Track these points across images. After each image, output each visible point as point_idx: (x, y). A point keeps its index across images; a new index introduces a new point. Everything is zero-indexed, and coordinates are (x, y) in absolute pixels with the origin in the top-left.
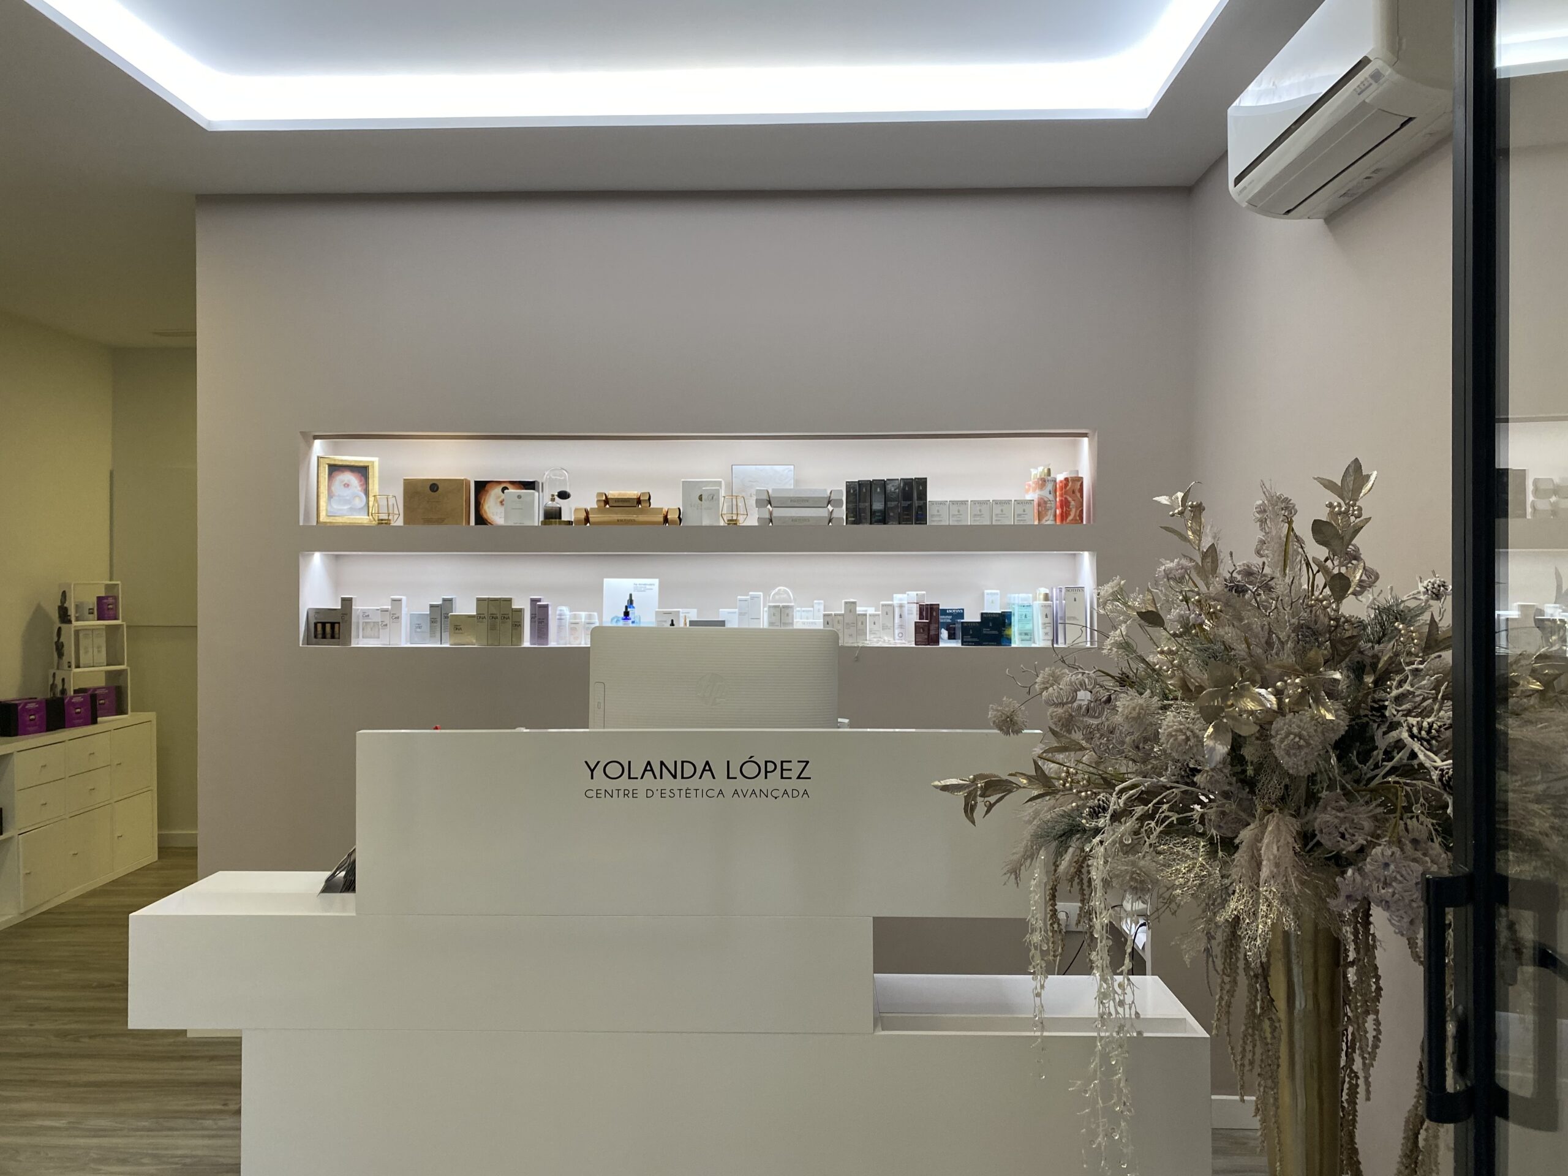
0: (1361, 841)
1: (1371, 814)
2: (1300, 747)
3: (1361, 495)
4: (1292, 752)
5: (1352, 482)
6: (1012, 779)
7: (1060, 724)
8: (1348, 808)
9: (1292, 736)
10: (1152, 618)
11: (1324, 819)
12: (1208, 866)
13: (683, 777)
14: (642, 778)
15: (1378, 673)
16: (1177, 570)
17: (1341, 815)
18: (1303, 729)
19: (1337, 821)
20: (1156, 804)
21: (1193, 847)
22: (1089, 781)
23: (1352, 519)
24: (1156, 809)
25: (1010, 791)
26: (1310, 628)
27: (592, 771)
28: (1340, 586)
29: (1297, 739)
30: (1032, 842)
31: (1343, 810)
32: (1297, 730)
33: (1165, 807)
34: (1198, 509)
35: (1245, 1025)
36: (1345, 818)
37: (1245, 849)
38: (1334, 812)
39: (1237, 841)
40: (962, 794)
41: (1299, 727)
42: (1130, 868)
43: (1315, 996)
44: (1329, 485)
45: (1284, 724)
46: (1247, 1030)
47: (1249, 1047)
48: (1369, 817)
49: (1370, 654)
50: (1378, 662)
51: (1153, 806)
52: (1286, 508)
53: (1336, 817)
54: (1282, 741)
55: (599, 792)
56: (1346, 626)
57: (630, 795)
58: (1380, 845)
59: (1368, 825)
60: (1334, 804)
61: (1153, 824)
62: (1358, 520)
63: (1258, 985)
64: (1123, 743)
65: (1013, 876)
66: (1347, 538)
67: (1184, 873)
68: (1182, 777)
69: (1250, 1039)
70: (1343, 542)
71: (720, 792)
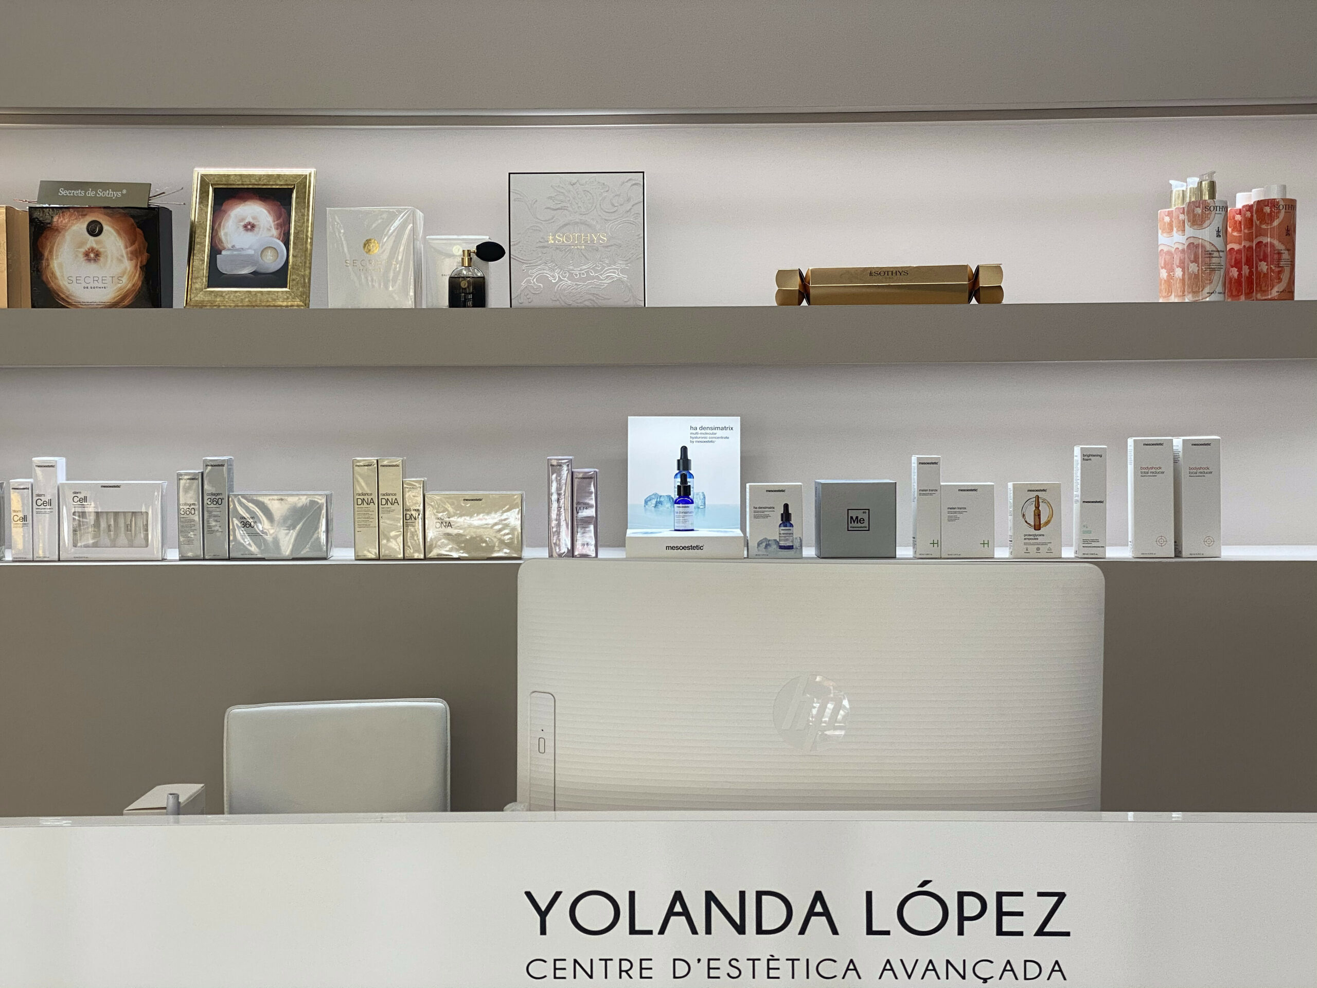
13: (760, 931)
14: (662, 931)
27: (543, 915)
55: (559, 964)
57: (635, 972)
71: (852, 966)
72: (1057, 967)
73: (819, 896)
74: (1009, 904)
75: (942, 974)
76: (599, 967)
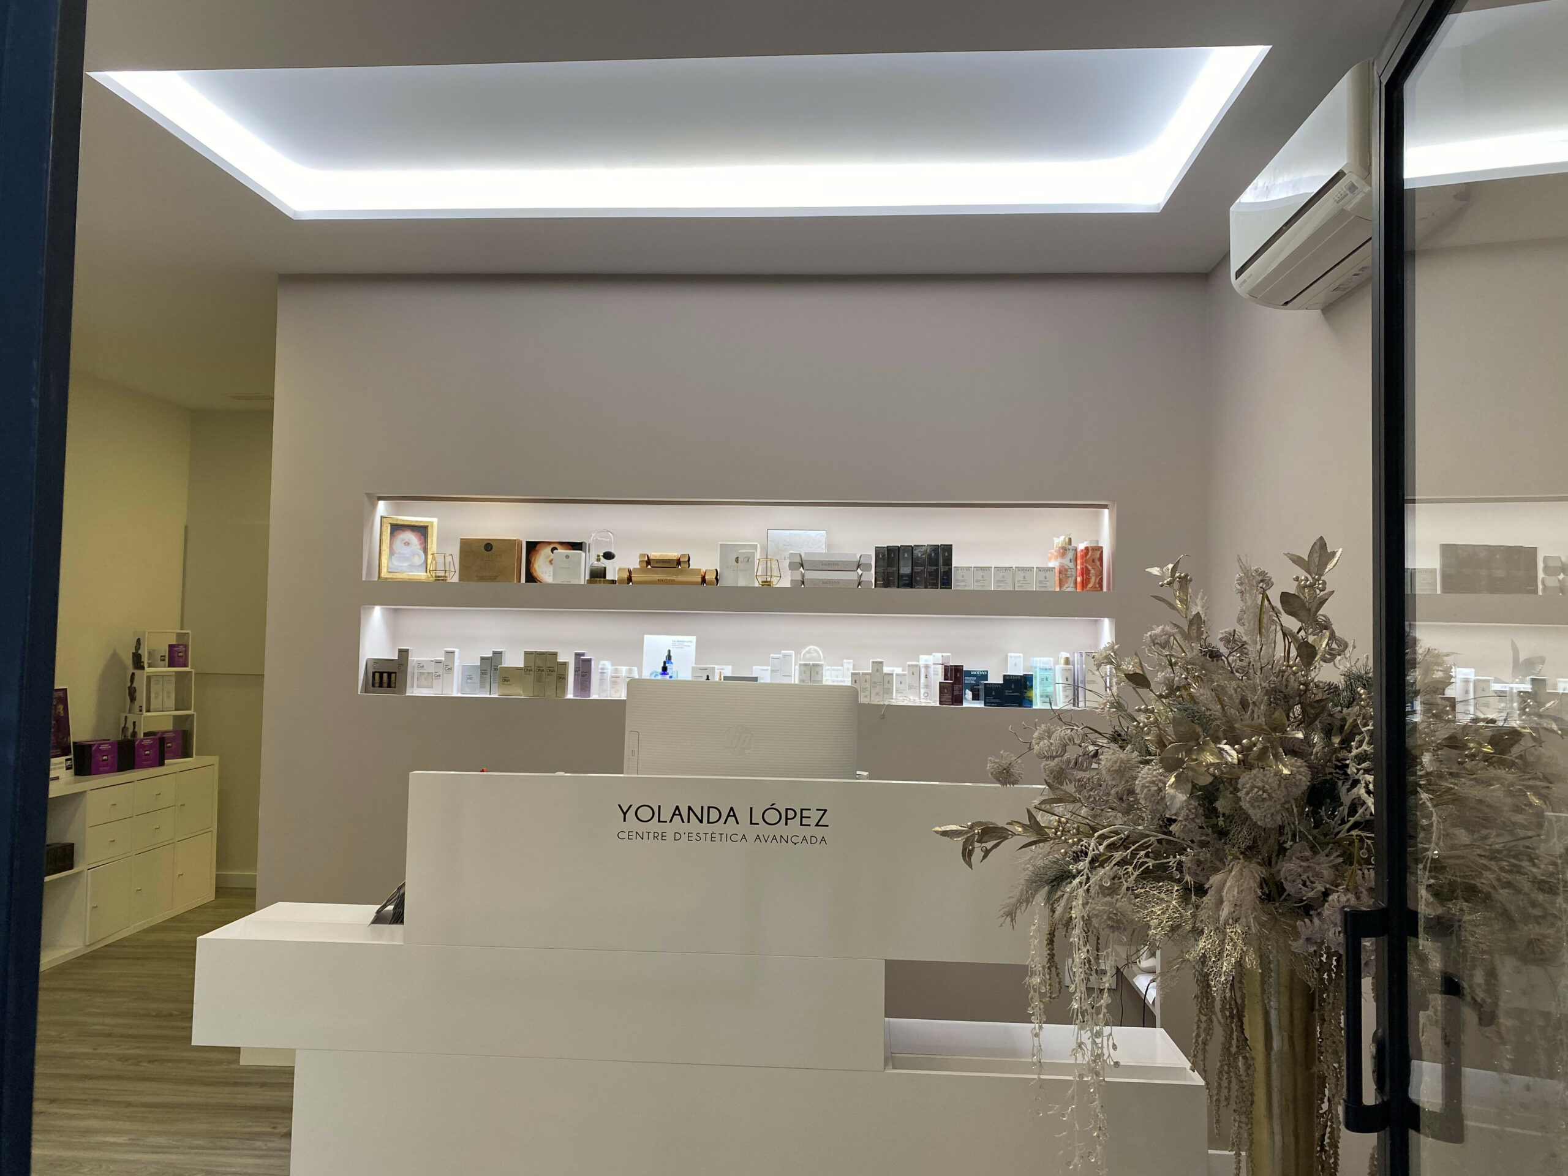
0: (1320, 887)
1: (1331, 864)
2: (1263, 800)
3: (1327, 570)
4: (1256, 804)
5: (1318, 559)
6: (1008, 827)
7: (1052, 776)
8: (1312, 858)
9: (1256, 790)
10: (1138, 680)
11: (1288, 868)
12: (1180, 909)
13: (708, 822)
14: (671, 821)
15: (1344, 734)
16: (1162, 636)
17: (1304, 864)
18: (1267, 783)
19: (1300, 870)
20: (1133, 850)
21: (1168, 891)
22: (1078, 829)
23: (1318, 591)
24: (1134, 854)
25: (1006, 838)
26: (1282, 692)
27: (625, 814)
28: (1308, 653)
29: (1261, 793)
30: (1027, 887)
31: (1308, 860)
32: (1260, 784)
33: (1142, 853)
34: (1184, 581)
35: (1220, 1061)
36: (1309, 867)
37: (1213, 893)
38: (1298, 861)
39: (1207, 886)
40: (960, 840)
41: (1263, 781)
42: (1107, 908)
43: (1291, 1038)
44: (1297, 561)
45: (1250, 779)
46: (1222, 1066)
47: (1225, 1084)
48: (1330, 867)
49: (1339, 717)
50: (1345, 725)
51: (1131, 853)
52: (1262, 581)
53: (1301, 867)
54: (1247, 793)
55: (630, 834)
56: (1315, 690)
57: (660, 837)
58: (1338, 892)
59: (1327, 873)
60: (1298, 854)
61: (1130, 869)
62: (1322, 593)
63: (1233, 1025)
64: (1109, 794)
65: (1009, 919)
66: (1313, 609)
67: (1159, 915)
68: (1161, 826)
69: (1226, 1076)
70: (1309, 613)
71: (744, 837)
72: (823, 839)
73: (732, 809)
74: (805, 813)
75: (779, 841)
76: (646, 835)
